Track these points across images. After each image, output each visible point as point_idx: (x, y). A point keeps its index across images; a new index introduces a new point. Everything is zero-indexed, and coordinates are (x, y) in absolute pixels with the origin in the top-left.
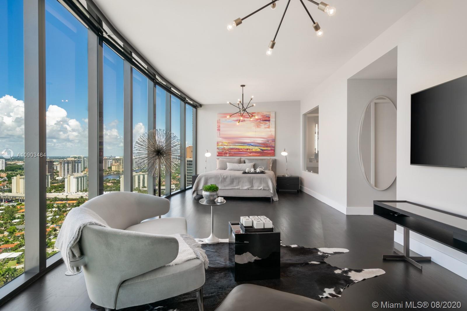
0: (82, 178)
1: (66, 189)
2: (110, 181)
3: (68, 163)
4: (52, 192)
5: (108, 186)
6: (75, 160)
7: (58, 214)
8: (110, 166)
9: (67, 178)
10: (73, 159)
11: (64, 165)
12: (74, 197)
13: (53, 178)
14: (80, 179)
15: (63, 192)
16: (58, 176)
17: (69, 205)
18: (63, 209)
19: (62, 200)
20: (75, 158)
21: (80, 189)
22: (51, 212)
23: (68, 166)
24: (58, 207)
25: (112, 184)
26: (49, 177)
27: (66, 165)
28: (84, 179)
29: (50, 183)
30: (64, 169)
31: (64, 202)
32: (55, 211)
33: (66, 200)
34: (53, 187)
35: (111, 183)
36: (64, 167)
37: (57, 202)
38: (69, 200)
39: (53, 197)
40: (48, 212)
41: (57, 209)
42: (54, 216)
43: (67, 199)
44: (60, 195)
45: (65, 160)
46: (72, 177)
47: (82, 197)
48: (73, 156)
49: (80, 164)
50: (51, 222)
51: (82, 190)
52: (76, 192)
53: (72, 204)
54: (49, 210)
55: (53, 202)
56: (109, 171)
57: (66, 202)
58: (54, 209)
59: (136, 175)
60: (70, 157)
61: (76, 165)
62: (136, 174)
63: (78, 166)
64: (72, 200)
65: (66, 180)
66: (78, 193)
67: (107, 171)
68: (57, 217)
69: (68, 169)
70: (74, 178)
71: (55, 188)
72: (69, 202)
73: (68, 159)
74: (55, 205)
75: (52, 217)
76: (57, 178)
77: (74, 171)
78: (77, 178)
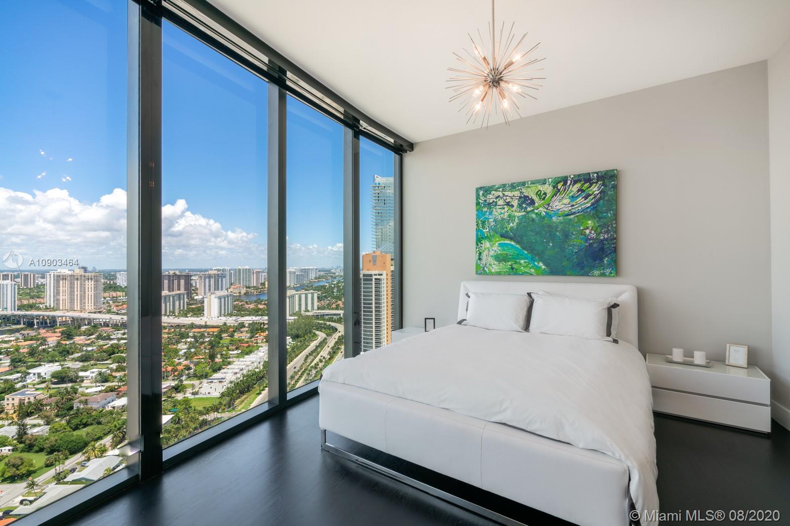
0: (226, 298)
1: (206, 312)
2: (262, 301)
3: (210, 277)
4: (188, 316)
5: (260, 309)
6: (219, 273)
7: (193, 347)
8: (263, 282)
9: (207, 297)
10: (216, 272)
11: (205, 280)
12: (215, 324)
13: (191, 297)
14: (223, 300)
15: (202, 316)
16: (197, 295)
17: (208, 334)
18: (201, 340)
19: (200, 327)
20: (219, 270)
21: (223, 313)
22: (186, 343)
23: (210, 281)
24: (194, 337)
25: (264, 306)
26: (185, 296)
27: (207, 280)
28: (228, 300)
29: (187, 304)
30: (205, 286)
31: (202, 330)
32: (190, 342)
33: (205, 328)
34: (190, 309)
35: (264, 304)
36: (205, 283)
37: (194, 330)
38: (209, 328)
39: (189, 323)
40: (182, 344)
41: (193, 340)
42: (189, 349)
43: (206, 326)
44: (197, 321)
45: (207, 273)
46: (213, 296)
47: (225, 324)
48: (215, 268)
49: (224, 279)
50: (185, 358)
51: (226, 313)
52: (218, 317)
53: (211, 333)
54: (184, 340)
55: (189, 330)
56: (262, 288)
57: (205, 329)
58: (189, 340)
59: (296, 294)
60: (212, 270)
61: (220, 280)
62: (296, 292)
63: (222, 281)
64: (213, 328)
65: (206, 300)
66: (220, 318)
67: (260, 289)
68: (193, 350)
69: (210, 286)
70: (215, 297)
71: (193, 310)
72: (208, 330)
73: (211, 272)
74: (191, 334)
75: (186, 351)
76: (196, 297)
77: (217, 288)
78: (220, 298)
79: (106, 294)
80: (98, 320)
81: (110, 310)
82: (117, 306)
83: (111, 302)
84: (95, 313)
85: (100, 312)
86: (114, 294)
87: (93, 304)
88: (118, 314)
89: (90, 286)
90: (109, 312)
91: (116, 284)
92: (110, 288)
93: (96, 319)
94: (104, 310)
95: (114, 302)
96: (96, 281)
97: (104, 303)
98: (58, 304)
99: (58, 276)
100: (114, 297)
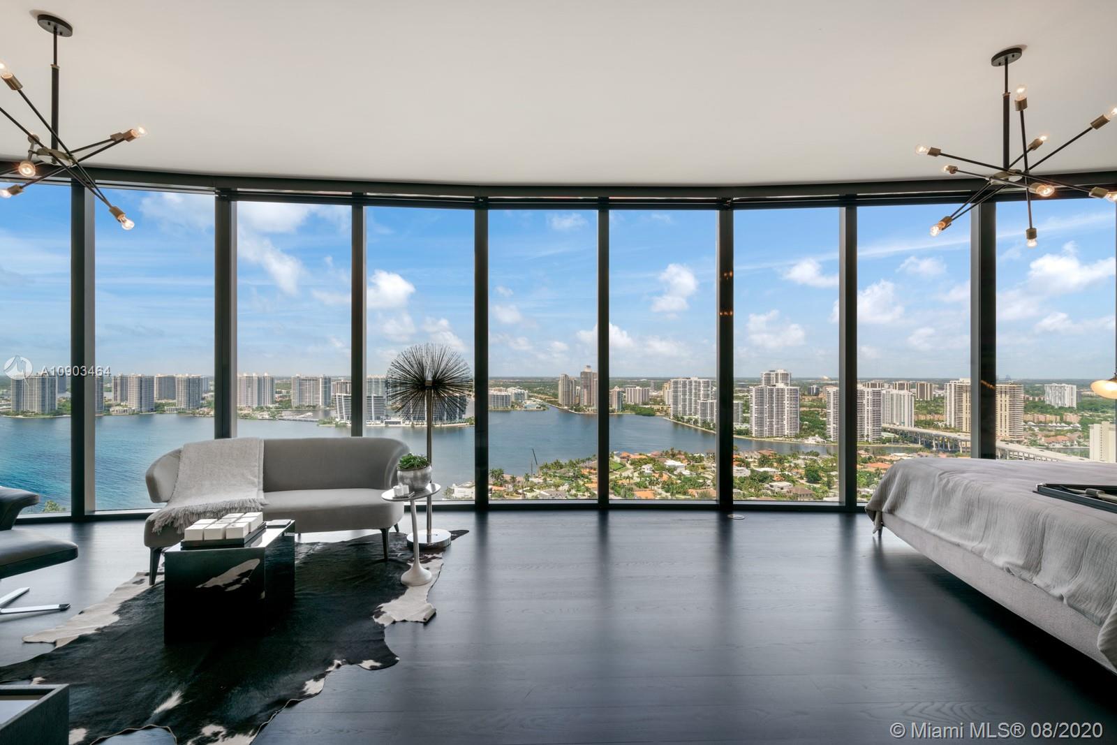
79: (1029, 417)
80: (1016, 453)
81: (1035, 441)
82: (1047, 436)
83: (1036, 429)
84: (1012, 442)
85: (1019, 442)
86: (1042, 417)
87: (1008, 430)
88: (1048, 448)
89: (1003, 403)
90: (1033, 443)
91: (1044, 401)
92: (1034, 408)
93: (1014, 451)
94: (1026, 441)
95: (1041, 430)
96: (1013, 396)
97: (1025, 429)
98: (960, 423)
99: (961, 387)
100: (1041, 422)
